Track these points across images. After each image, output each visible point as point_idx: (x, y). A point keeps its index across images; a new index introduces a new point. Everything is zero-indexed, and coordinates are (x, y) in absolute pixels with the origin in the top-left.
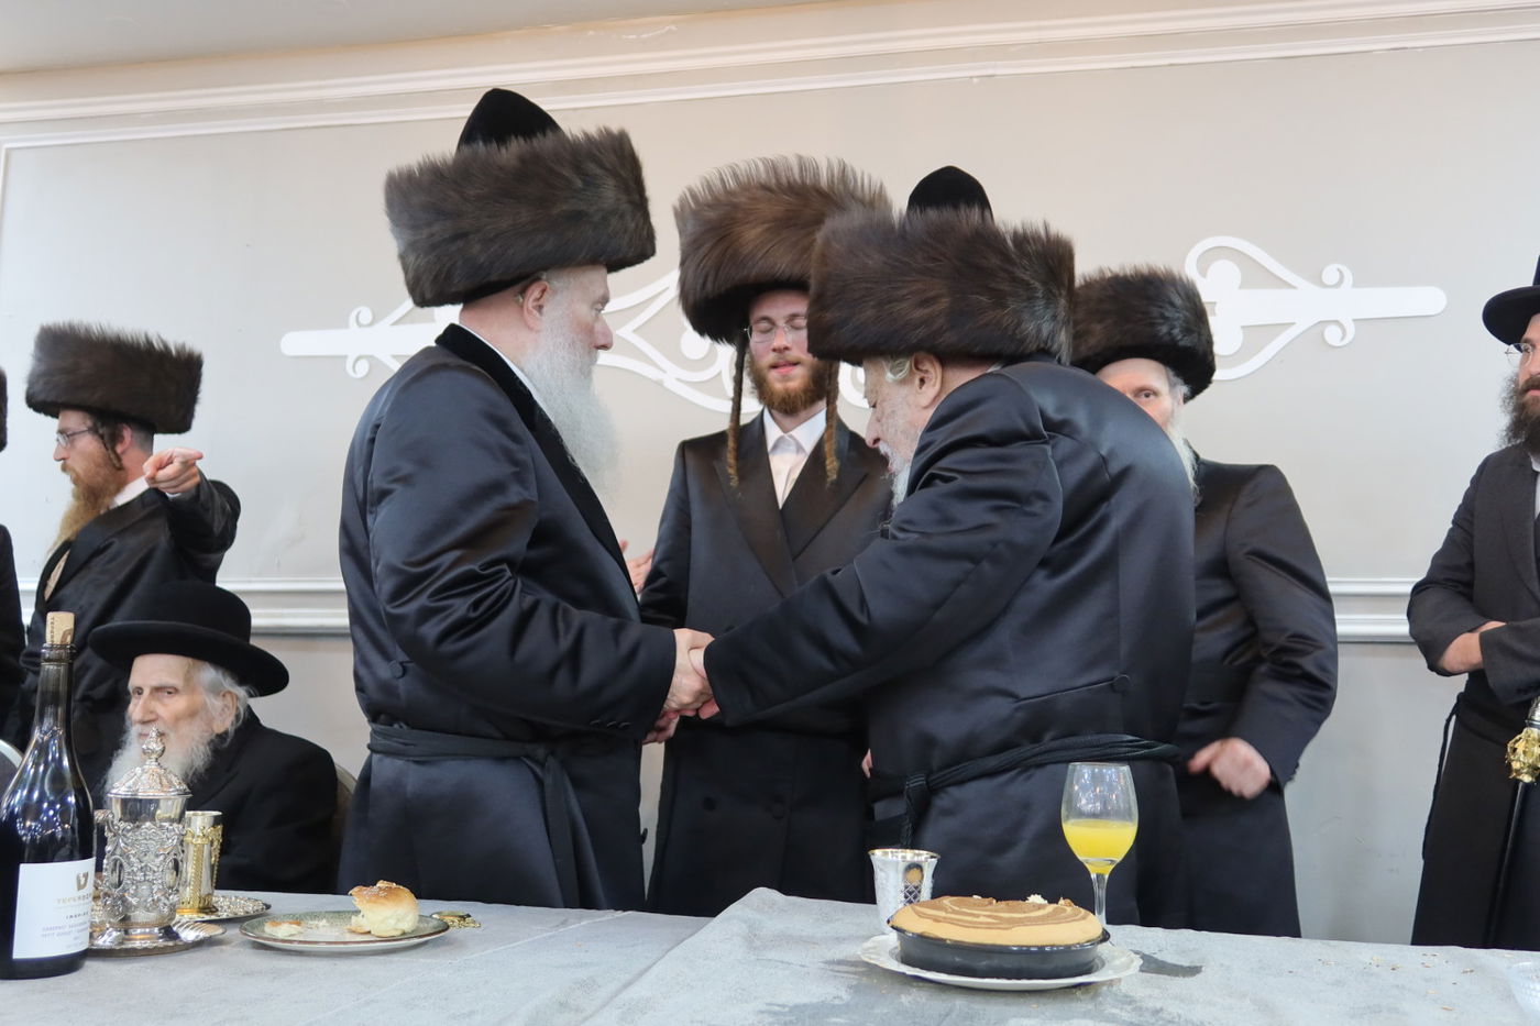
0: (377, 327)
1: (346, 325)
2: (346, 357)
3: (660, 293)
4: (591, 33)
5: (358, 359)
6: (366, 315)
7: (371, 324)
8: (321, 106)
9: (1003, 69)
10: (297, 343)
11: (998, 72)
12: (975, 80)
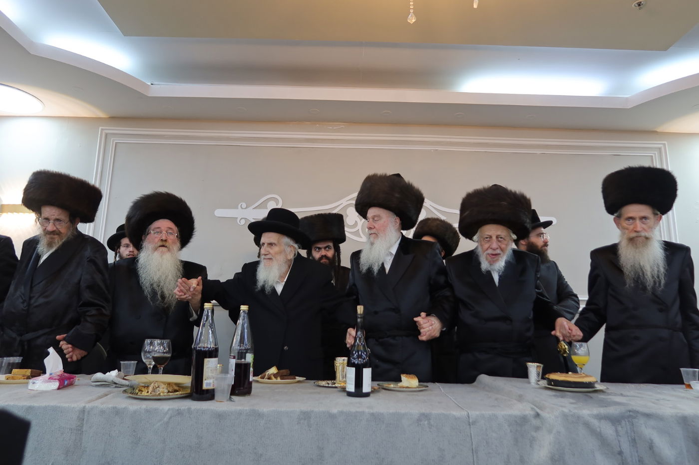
0: (247, 209)
1: (238, 208)
2: (237, 218)
3: (340, 205)
4: (318, 125)
5: (242, 218)
6: (244, 205)
7: (246, 208)
8: (228, 139)
9: (440, 148)
10: (219, 213)
11: (439, 149)
12: (432, 151)
